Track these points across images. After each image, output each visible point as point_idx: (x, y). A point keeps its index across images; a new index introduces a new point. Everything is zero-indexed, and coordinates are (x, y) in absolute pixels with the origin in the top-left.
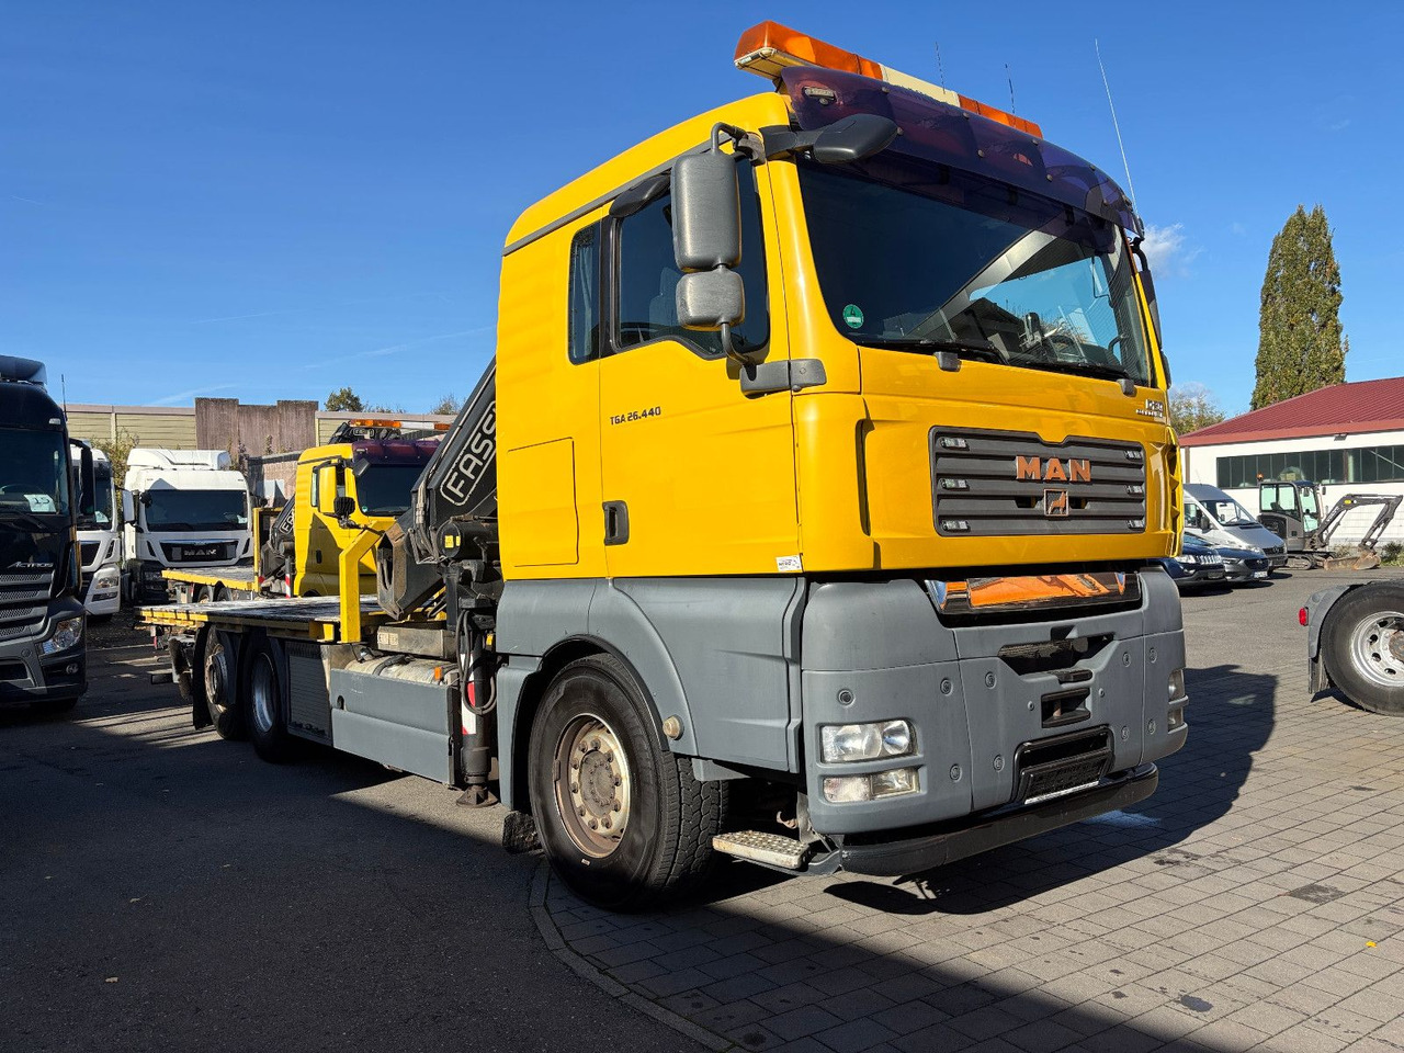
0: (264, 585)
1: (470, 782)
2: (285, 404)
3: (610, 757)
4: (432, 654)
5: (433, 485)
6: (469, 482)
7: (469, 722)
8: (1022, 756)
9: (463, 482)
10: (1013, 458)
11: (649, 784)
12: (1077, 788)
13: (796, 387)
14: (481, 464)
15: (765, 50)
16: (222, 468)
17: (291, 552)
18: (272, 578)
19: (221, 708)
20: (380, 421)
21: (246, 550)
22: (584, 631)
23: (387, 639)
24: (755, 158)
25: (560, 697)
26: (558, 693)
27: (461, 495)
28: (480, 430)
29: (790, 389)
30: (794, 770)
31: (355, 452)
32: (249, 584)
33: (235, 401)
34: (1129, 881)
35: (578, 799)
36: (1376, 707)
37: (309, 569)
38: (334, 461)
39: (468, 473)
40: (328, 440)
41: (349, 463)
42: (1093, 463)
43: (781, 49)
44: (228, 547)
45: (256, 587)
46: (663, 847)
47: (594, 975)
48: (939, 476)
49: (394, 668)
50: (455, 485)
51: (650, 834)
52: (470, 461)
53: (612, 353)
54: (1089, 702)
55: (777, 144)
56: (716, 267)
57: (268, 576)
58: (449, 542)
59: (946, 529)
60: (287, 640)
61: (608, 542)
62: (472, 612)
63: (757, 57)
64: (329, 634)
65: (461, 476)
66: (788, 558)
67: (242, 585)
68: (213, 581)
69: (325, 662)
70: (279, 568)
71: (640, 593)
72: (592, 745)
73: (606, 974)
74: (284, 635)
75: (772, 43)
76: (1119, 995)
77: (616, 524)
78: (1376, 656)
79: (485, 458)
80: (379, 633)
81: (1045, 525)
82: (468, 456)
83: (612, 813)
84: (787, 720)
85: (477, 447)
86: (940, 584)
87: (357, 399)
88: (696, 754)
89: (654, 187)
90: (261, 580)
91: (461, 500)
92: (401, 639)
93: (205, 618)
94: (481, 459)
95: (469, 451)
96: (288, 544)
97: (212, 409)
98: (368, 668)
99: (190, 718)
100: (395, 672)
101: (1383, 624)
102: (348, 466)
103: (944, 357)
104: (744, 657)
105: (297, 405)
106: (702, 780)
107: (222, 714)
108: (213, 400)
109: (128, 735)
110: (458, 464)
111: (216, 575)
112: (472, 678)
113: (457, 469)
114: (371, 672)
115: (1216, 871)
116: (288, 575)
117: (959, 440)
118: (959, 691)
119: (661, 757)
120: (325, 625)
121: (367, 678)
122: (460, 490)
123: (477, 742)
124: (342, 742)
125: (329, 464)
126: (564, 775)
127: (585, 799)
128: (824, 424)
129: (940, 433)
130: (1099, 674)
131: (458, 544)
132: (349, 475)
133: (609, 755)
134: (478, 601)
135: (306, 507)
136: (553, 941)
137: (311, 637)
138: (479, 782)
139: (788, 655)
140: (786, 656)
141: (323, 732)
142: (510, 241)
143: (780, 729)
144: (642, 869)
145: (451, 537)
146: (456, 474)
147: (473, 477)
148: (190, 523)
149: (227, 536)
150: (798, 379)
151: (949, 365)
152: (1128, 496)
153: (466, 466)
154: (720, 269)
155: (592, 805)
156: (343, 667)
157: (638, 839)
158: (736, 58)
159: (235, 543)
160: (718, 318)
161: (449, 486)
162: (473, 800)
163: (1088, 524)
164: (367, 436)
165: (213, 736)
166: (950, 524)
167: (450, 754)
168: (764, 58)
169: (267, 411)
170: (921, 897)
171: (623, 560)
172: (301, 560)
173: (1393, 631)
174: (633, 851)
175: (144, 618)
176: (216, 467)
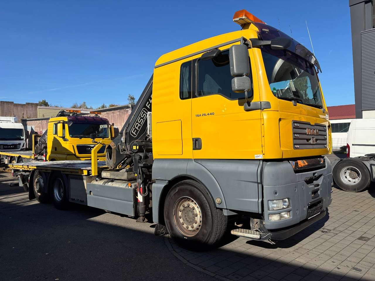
0: (35, 157)
1: (140, 215)
2: (28, 104)
3: (194, 209)
4: (122, 179)
5: (128, 131)
6: (137, 131)
7: (140, 198)
8: (309, 207)
9: (136, 131)
10: (306, 129)
11: (209, 216)
12: (317, 214)
13: (262, 109)
14: (140, 126)
15: (244, 17)
16: (16, 122)
17: (46, 148)
18: (38, 155)
19: (39, 194)
20: (75, 111)
21: (23, 146)
22: (185, 174)
23: (104, 174)
24: (249, 47)
25: (176, 191)
26: (175, 191)
27: (135, 134)
28: (140, 116)
29: (261, 109)
30: (260, 212)
31: (68, 119)
32: (31, 157)
33: (13, 102)
34: (319, 237)
35: (181, 220)
36: (347, 190)
37: (52, 152)
38: (62, 122)
39: (137, 128)
40: (56, 115)
41: (66, 122)
42: (319, 130)
43: (248, 18)
44: (18, 145)
45: (33, 157)
46: (214, 234)
47: (202, 270)
48: (294, 133)
49: (110, 183)
50: (134, 132)
51: (209, 230)
52: (137, 125)
53: (196, 97)
54: (319, 192)
55: (255, 43)
56: (243, 76)
57: (37, 154)
58: (134, 148)
59: (295, 148)
60: (69, 174)
61: (194, 149)
62: (142, 167)
63: (241, 19)
64: (85, 173)
65: (135, 129)
66: (259, 155)
67: (28, 157)
68: (18, 155)
69: (85, 181)
70: (41, 152)
71: (204, 163)
72: (187, 205)
73: (205, 270)
74: (67, 173)
75: (245, 16)
76: (339, 268)
77: (197, 144)
78: (346, 177)
79: (141, 124)
80: (102, 173)
81: (311, 146)
82: (137, 123)
83: (194, 224)
84: (258, 199)
85: (139, 121)
86: (293, 162)
87: (47, 103)
88: (225, 208)
89: (217, 52)
90: (35, 155)
91: (135, 136)
92: (111, 174)
93: (35, 168)
94: (140, 124)
95: (137, 122)
96: (44, 145)
97: (5, 104)
98: (101, 183)
99: (28, 196)
100: (110, 184)
101: (348, 169)
102: (66, 123)
103: (294, 102)
104: (243, 182)
105: (32, 104)
106: (226, 215)
107: (40, 196)
108: (6, 102)
109: (8, 202)
110: (135, 126)
111: (17, 154)
112: (141, 186)
113: (134, 127)
114: (102, 184)
115: (337, 234)
116: (44, 154)
117: (298, 124)
118: (298, 190)
119: (214, 209)
120: (84, 170)
121: (101, 186)
122: (135, 133)
123: (143, 204)
124: (90, 204)
125: (60, 122)
126: (176, 214)
127: (184, 220)
128: (268, 119)
129: (295, 122)
130: (321, 185)
131: (138, 148)
132: (66, 126)
133: (193, 208)
134: (144, 164)
135: (51, 135)
136: (184, 261)
137: (79, 174)
138: (143, 215)
139: (259, 181)
140: (258, 182)
141: (83, 201)
142: (157, 64)
143: (256, 202)
144: (206, 240)
145: (135, 146)
146: (134, 128)
147: (138, 129)
148: (6, 138)
149: (17, 142)
150: (263, 107)
151: (295, 104)
152: (324, 139)
153: (137, 126)
154: (245, 76)
155: (186, 222)
156: (90, 182)
157: (205, 231)
158: (234, 19)
159: (20, 144)
160: (245, 90)
161: (132, 132)
162: (141, 221)
163: (318, 146)
164: (71, 115)
165: (36, 202)
166: (296, 146)
167: (133, 208)
168: (243, 19)
169: (22, 106)
170: (271, 244)
171: (199, 154)
172: (49, 150)
173: (350, 171)
174: (204, 235)
175: (9, 167)
176: (14, 122)
